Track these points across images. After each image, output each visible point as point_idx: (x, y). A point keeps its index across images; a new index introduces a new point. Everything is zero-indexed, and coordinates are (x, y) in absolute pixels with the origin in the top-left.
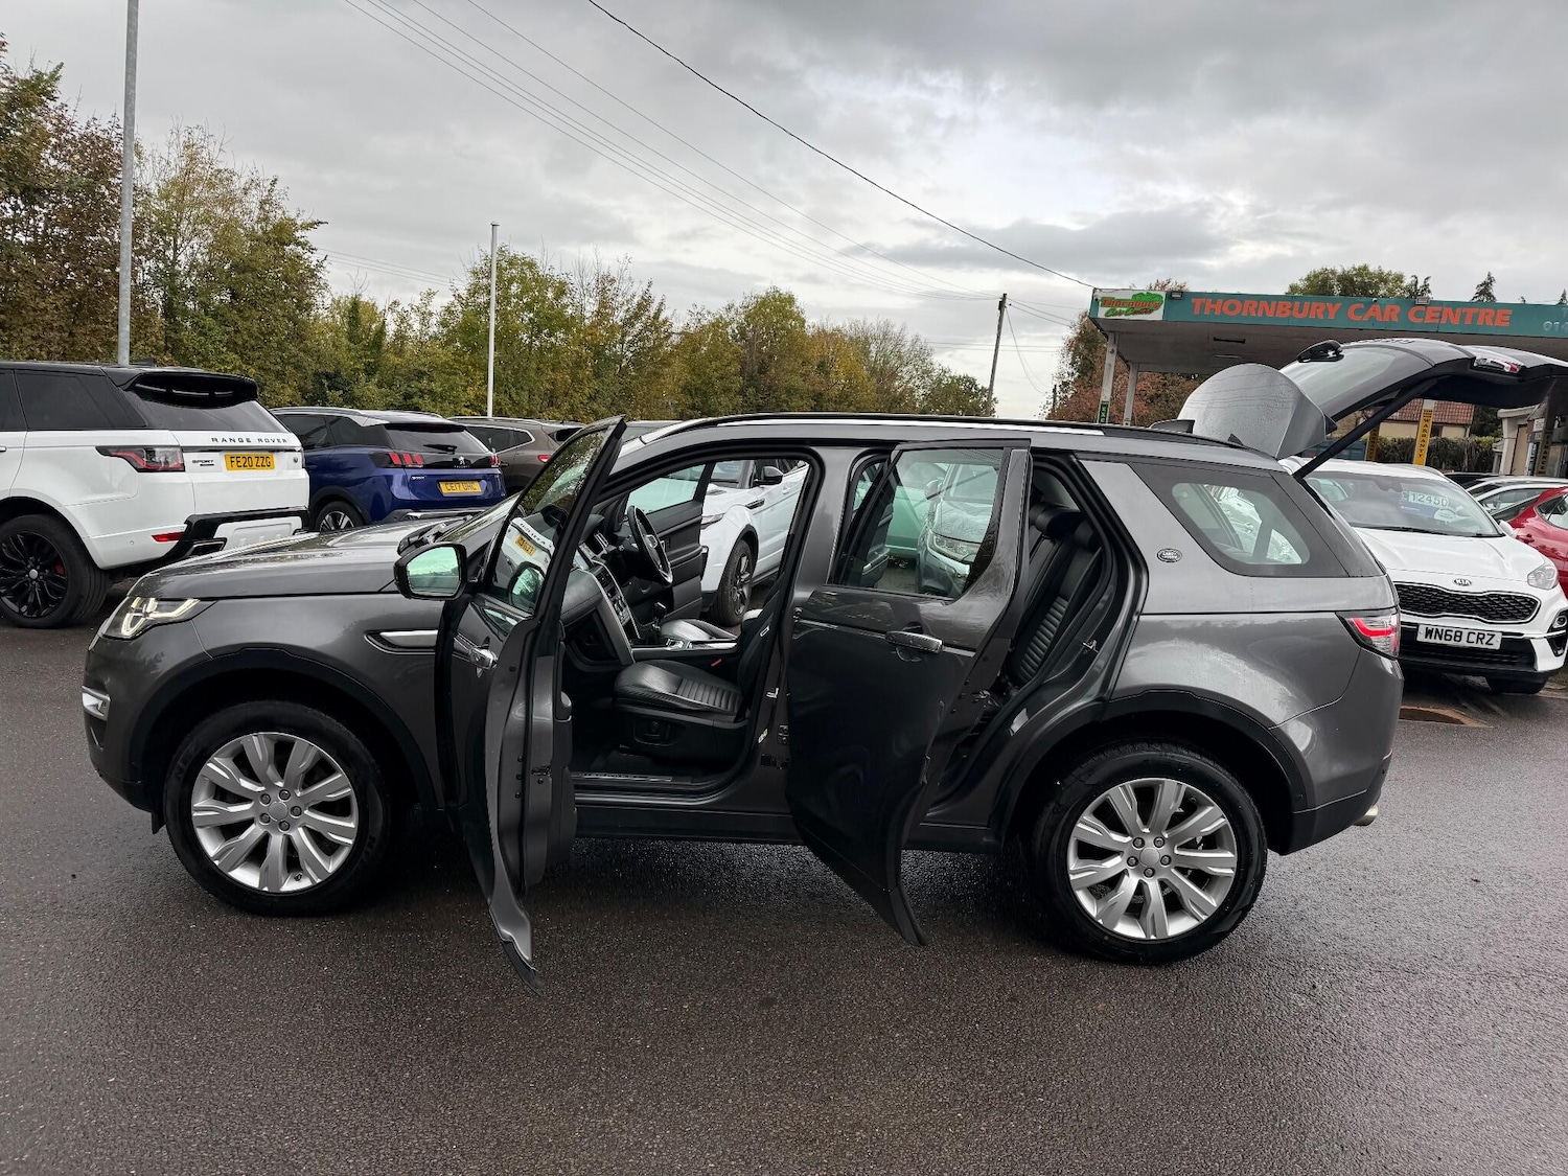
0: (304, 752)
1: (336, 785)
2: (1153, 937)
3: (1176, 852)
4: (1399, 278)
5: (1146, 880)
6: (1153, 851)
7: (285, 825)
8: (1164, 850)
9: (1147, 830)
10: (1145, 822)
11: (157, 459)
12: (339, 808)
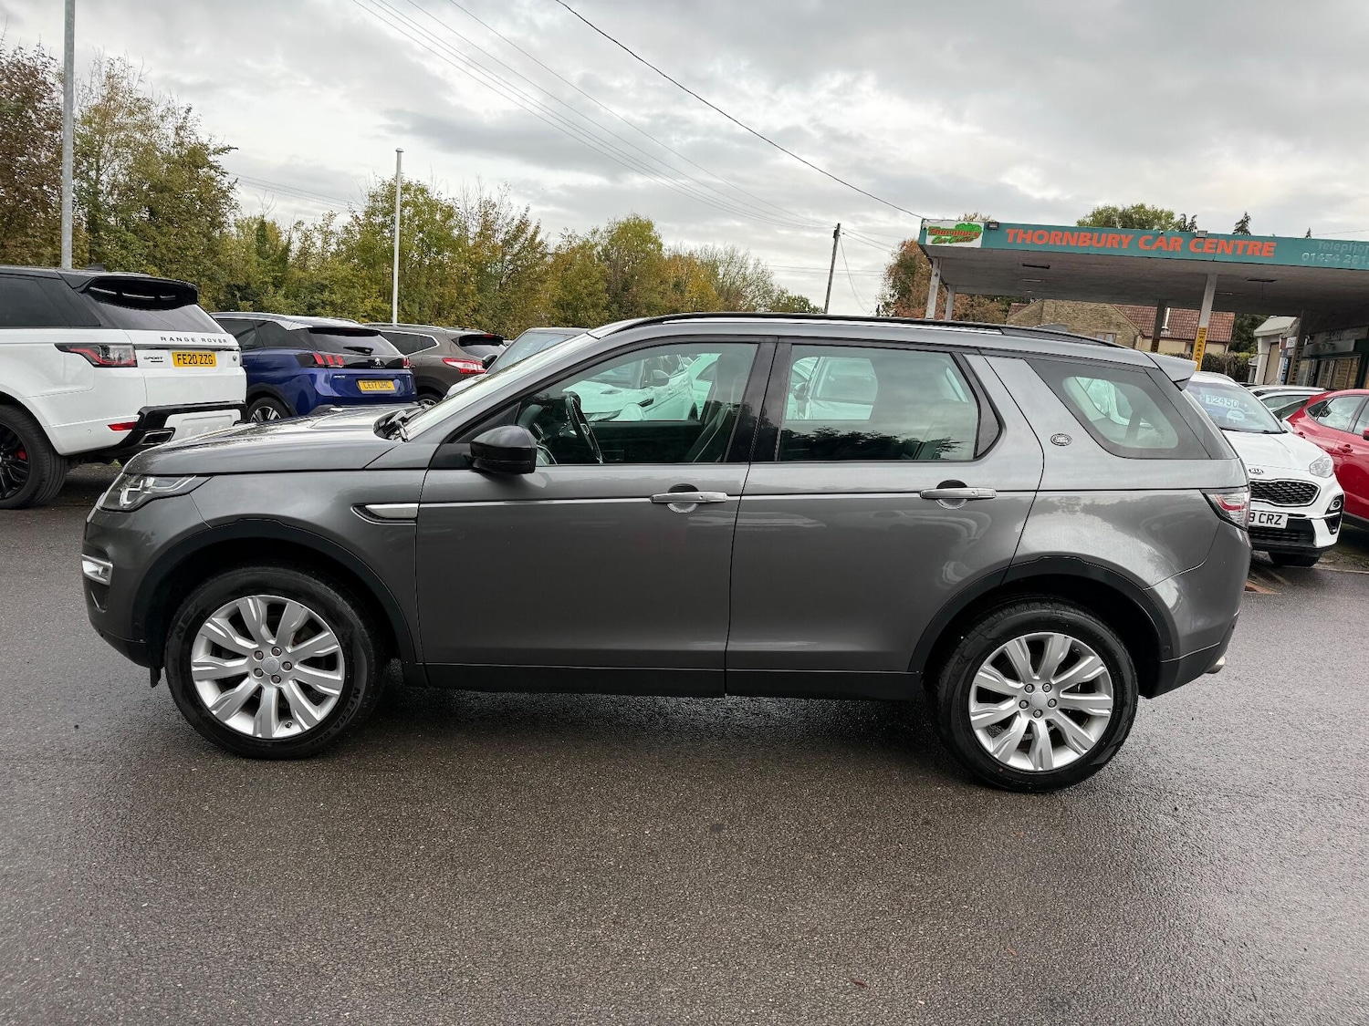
0: (296, 613)
1: (327, 642)
2: (1040, 769)
3: (1062, 696)
4: (1170, 215)
5: (1034, 720)
6: (1041, 696)
7: (277, 679)
8: (1052, 694)
9: (1037, 678)
10: (1036, 670)
11: (111, 355)
12: (328, 663)
